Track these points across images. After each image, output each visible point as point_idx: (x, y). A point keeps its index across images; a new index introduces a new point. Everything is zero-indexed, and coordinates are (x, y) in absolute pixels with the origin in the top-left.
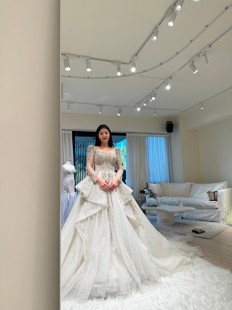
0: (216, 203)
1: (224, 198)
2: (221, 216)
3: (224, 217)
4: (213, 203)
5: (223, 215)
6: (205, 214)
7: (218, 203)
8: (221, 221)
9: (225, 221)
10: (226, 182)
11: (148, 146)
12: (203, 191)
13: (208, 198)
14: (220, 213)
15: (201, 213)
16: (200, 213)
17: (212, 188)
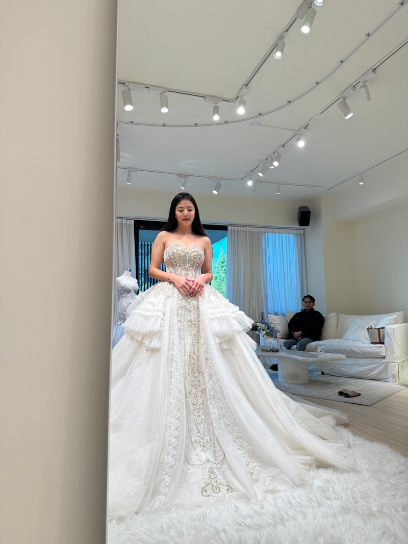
0: (381, 347)
1: (396, 339)
2: (391, 370)
3: (395, 372)
4: (377, 348)
5: (394, 369)
6: (362, 366)
7: (386, 348)
8: (391, 379)
9: (397, 379)
10: (401, 313)
11: (265, 249)
12: (360, 327)
13: (369, 339)
14: (389, 366)
15: (355, 364)
16: (353, 365)
17: (375, 323)
